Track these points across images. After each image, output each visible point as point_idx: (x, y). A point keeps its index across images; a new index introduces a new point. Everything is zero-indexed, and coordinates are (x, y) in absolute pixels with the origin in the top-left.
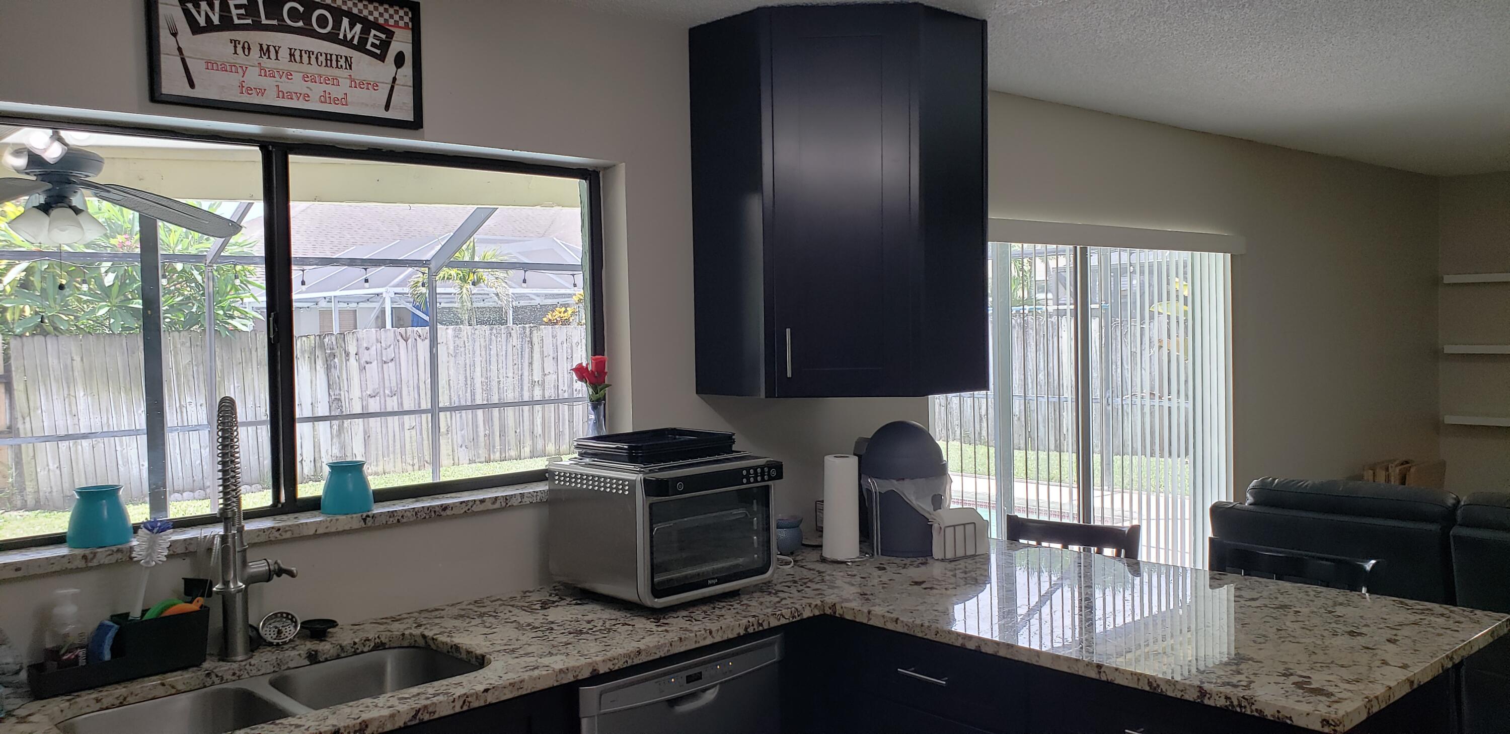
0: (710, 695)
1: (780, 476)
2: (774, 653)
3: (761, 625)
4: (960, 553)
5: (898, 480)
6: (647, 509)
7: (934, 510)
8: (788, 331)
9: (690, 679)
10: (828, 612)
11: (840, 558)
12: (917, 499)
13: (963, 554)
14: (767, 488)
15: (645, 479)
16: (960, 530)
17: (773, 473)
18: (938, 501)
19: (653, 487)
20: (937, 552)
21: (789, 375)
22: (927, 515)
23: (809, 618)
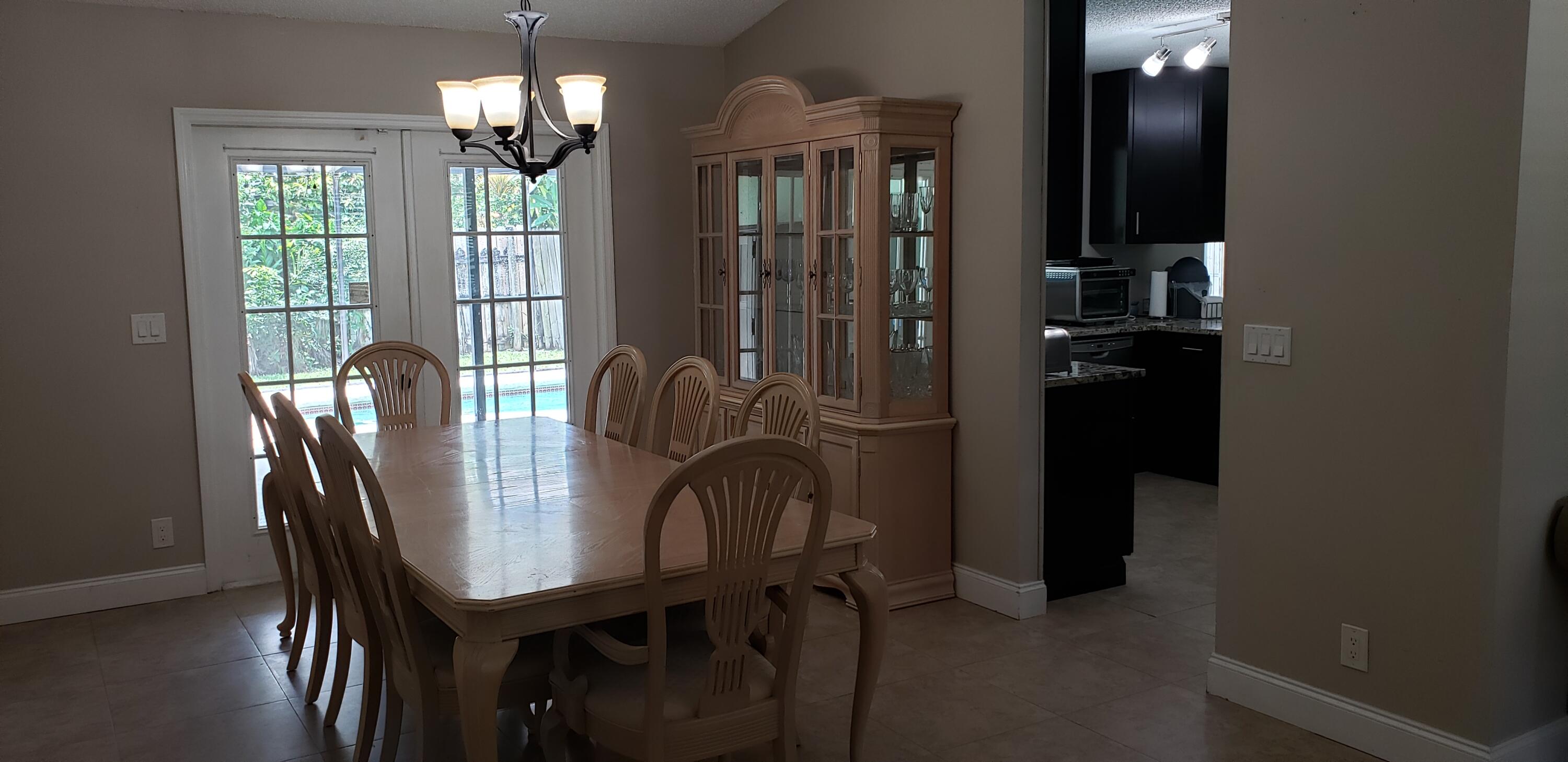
0: (1106, 354)
1: (1134, 274)
2: (1130, 343)
3: (1126, 330)
4: (1214, 316)
5: (1187, 283)
6: (1081, 283)
7: (1203, 296)
8: (1138, 213)
9: (1099, 346)
10: (1154, 329)
11: (1157, 315)
12: (1195, 291)
13: (1215, 316)
14: (1128, 281)
15: (1080, 272)
16: (1214, 306)
17: (1132, 273)
18: (1205, 293)
19: (1083, 275)
20: (1203, 316)
21: (1137, 233)
22: (1198, 299)
23: (1145, 331)
